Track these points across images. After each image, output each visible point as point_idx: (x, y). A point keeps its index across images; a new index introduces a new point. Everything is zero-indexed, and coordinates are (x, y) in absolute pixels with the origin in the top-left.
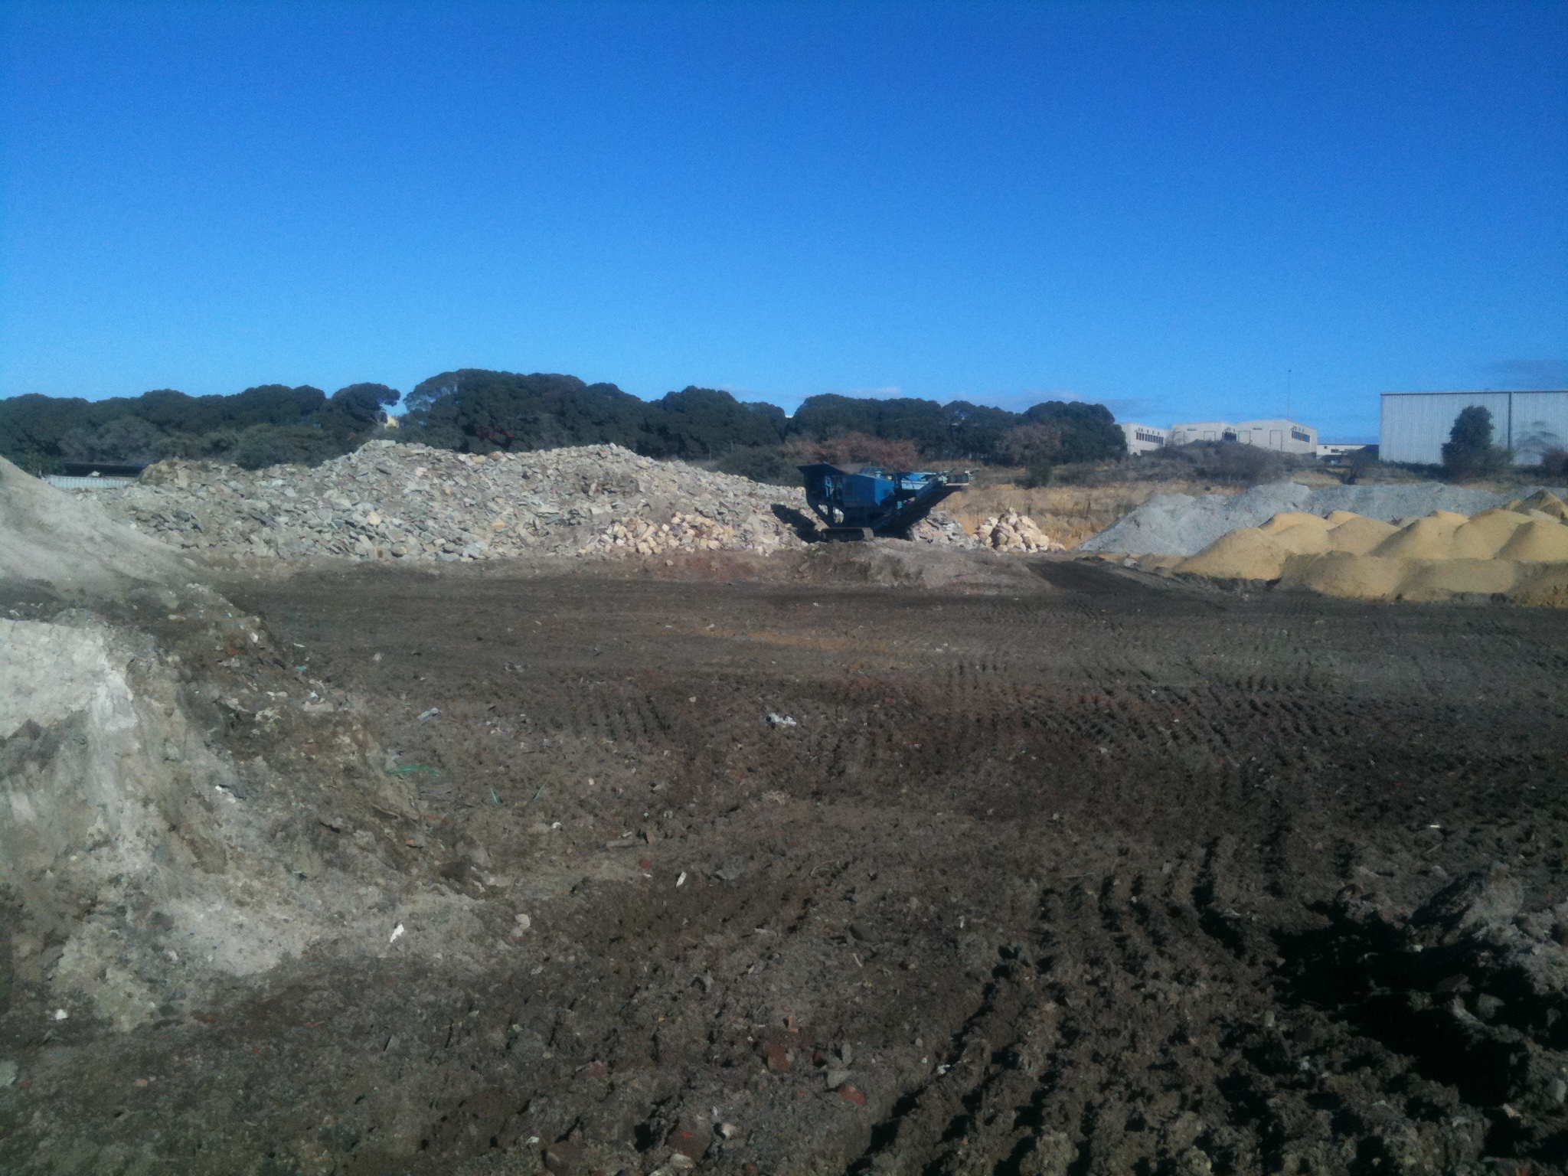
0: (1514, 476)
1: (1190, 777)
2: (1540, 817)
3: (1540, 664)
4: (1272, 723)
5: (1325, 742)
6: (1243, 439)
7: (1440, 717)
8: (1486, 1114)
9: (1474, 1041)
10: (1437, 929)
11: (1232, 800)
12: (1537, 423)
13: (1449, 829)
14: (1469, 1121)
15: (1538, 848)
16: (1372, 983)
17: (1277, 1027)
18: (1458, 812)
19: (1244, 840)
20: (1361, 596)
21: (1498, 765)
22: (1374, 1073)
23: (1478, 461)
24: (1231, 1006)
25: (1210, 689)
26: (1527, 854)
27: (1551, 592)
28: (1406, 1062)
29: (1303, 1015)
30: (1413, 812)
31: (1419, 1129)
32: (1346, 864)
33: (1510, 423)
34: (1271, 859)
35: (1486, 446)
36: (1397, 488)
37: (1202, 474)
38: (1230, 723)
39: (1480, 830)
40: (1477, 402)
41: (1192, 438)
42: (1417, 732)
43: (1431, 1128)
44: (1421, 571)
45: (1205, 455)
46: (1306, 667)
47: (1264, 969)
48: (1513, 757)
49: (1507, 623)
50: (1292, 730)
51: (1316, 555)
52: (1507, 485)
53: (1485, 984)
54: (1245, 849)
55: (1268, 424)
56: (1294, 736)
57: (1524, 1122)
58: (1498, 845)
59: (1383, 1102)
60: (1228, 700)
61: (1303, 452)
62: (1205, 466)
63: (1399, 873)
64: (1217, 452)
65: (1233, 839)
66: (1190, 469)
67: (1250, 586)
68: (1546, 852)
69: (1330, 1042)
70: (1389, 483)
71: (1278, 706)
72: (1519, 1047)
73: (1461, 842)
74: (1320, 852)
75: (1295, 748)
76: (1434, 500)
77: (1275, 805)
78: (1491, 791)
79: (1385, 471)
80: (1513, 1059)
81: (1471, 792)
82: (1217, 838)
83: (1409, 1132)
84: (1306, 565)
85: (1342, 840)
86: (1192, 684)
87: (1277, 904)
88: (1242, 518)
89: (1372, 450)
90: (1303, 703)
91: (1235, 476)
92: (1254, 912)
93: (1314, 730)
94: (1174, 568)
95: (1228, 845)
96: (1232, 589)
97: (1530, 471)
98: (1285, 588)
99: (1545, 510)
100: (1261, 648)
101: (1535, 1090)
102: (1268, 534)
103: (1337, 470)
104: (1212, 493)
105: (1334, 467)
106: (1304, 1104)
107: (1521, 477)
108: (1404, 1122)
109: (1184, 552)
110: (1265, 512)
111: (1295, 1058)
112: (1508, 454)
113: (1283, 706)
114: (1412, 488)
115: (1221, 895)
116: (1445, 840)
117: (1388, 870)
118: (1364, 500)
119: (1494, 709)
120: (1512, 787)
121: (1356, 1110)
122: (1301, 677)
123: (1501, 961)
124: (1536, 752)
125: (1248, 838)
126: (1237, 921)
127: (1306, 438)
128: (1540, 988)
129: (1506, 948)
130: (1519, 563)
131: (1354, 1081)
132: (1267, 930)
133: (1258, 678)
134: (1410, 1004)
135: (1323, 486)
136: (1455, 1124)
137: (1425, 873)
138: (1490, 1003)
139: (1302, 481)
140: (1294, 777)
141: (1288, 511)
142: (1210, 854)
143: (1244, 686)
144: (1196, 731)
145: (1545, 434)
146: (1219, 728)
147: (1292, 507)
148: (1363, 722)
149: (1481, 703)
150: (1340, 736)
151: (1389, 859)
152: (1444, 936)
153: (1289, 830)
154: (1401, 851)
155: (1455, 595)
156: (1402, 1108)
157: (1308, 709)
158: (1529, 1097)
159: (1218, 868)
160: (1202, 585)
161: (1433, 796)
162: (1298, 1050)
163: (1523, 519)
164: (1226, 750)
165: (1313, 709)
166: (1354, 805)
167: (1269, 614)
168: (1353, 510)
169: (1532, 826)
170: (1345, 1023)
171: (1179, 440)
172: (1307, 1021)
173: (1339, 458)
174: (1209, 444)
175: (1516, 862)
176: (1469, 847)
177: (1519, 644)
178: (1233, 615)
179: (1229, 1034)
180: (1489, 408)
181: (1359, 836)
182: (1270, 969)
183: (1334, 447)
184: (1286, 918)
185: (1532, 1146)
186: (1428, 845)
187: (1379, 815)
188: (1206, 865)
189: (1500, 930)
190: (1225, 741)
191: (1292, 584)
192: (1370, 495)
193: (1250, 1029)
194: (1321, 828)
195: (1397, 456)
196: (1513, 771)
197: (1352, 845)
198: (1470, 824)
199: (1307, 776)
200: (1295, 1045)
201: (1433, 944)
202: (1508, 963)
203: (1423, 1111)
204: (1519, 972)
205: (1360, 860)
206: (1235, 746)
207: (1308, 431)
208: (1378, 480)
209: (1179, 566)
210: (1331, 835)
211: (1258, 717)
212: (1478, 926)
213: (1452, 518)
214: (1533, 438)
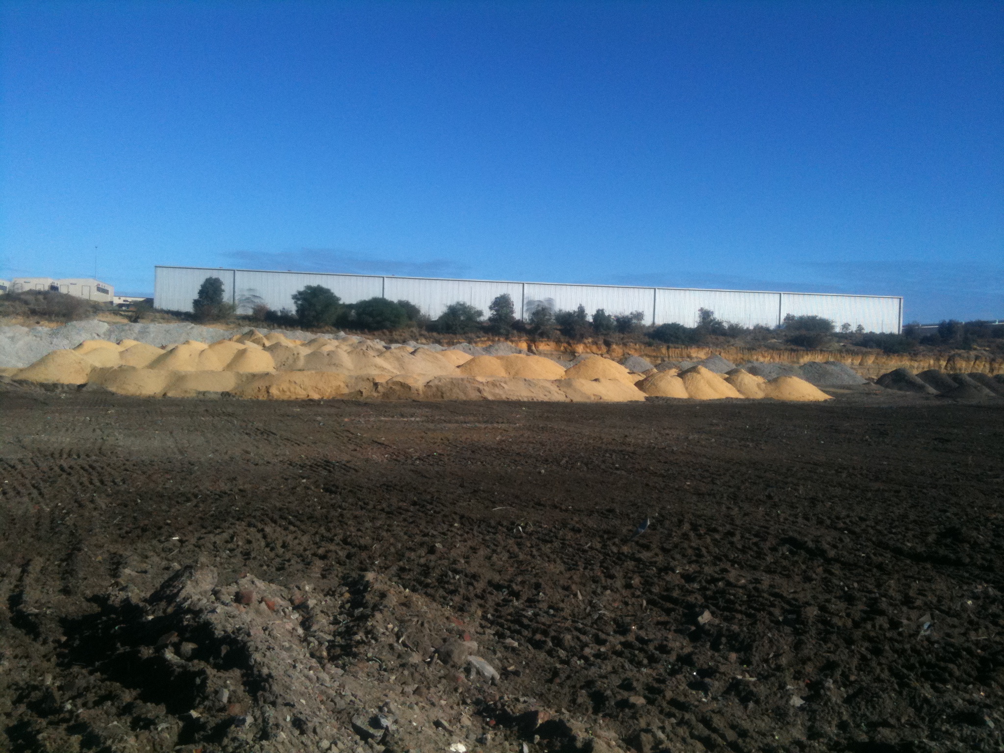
0: (236, 321)
1: (14, 520)
2: (240, 527)
3: (247, 434)
4: (73, 479)
5: (109, 489)
6: (63, 290)
7: (184, 469)
8: (180, 719)
9: (176, 673)
10: (163, 604)
11: (42, 533)
12: (250, 290)
13: (184, 539)
14: (168, 725)
15: (238, 546)
16: (119, 645)
17: (53, 684)
18: (190, 528)
19: (48, 560)
20: (141, 394)
21: (217, 497)
22: (113, 704)
23: (215, 311)
24: (25, 675)
25: (32, 459)
26: (231, 550)
27: (256, 391)
28: (134, 693)
29: (71, 673)
30: (163, 530)
31: (137, 737)
32: (117, 568)
33: (234, 288)
34: (66, 570)
35: (220, 302)
36: (165, 326)
37: (34, 312)
38: (45, 481)
39: (203, 538)
40: (215, 275)
41: (27, 288)
42: (169, 479)
43: (144, 735)
44: (179, 378)
45: (37, 300)
46: (100, 441)
47: (52, 645)
48: (227, 491)
49: (230, 410)
50: (87, 483)
51: (112, 367)
52: (232, 326)
53: (188, 635)
54: (49, 566)
55: (81, 282)
56: (88, 487)
57: (202, 720)
58: (214, 546)
59: (115, 723)
60: (44, 466)
61: (104, 301)
62: (36, 308)
63: (150, 571)
64: (45, 298)
65: (41, 560)
66: (25, 308)
67: (66, 389)
68: (242, 547)
69: (87, 689)
70: (159, 323)
71: (78, 468)
72: (202, 672)
73: (191, 547)
74: (100, 562)
75: (88, 495)
76: (188, 334)
77: (72, 534)
78: (212, 512)
79: (158, 315)
80: (198, 681)
81: (200, 515)
82: (30, 560)
83: (129, 739)
84: (105, 374)
85: (115, 553)
86: (20, 456)
87: (67, 601)
88: (61, 343)
89: (149, 302)
90: (96, 465)
91: (57, 315)
92: (49, 608)
93: (102, 482)
94: (12, 376)
95: (38, 563)
96: (53, 391)
97: (246, 318)
98: (90, 389)
99: (254, 341)
100: (70, 430)
101: (211, 698)
102: (78, 354)
103: (126, 313)
104: (42, 326)
105: (124, 311)
106: (64, 733)
107: (240, 322)
108: (127, 734)
109: (20, 365)
110: (77, 340)
111: (62, 703)
112: (233, 307)
113: (82, 468)
114: (174, 326)
115: (28, 599)
116: (182, 546)
117: (144, 570)
118: (143, 333)
119: (218, 462)
120: (226, 510)
121: (97, 730)
122: (96, 448)
123: (197, 620)
124: (241, 487)
125: (52, 558)
126: (36, 615)
127: (106, 292)
128: (219, 633)
129: (201, 611)
130: (238, 373)
131: (99, 712)
132: (57, 618)
133: (67, 450)
134: (140, 655)
135: (117, 323)
136: (159, 729)
137: (167, 568)
138: (189, 647)
139: (103, 320)
140: (87, 514)
141: (93, 339)
142: (24, 571)
143: (57, 455)
144: (20, 488)
145: (255, 296)
146: (36, 485)
147: (96, 337)
148: (135, 475)
149: (210, 459)
150: (118, 486)
151: (145, 562)
152: (167, 608)
153: (79, 550)
154: (153, 556)
155: (199, 393)
156: (128, 724)
157: (99, 469)
158: (206, 703)
159: (28, 580)
160: (33, 388)
161: (176, 519)
162: (66, 697)
163: (241, 347)
164: (40, 499)
165: (102, 468)
166: (126, 529)
167: (78, 407)
168: (136, 339)
169: (235, 533)
170: (98, 674)
171: (18, 289)
172: (74, 676)
173: (128, 306)
174: (39, 293)
175: (224, 555)
176: (196, 549)
177: (236, 422)
178: (53, 408)
179: (20, 694)
180: (222, 279)
181: (126, 550)
182: (57, 645)
183: (124, 298)
184: (72, 609)
185: (206, 734)
186: (171, 550)
187: (140, 534)
188: (20, 579)
189: (199, 600)
190: (41, 494)
191: (95, 387)
192: (148, 330)
193: (35, 688)
194: (101, 547)
195: (165, 307)
196: (226, 499)
197: (121, 556)
198: (197, 535)
199: (95, 513)
200: (64, 694)
201: (160, 614)
202: (201, 620)
203: (141, 724)
204: (208, 624)
205: (126, 565)
206: (47, 497)
207: (107, 287)
208: (153, 321)
209: (16, 375)
210: (108, 551)
211: (64, 476)
212: (185, 599)
213: (198, 345)
214: (248, 299)
